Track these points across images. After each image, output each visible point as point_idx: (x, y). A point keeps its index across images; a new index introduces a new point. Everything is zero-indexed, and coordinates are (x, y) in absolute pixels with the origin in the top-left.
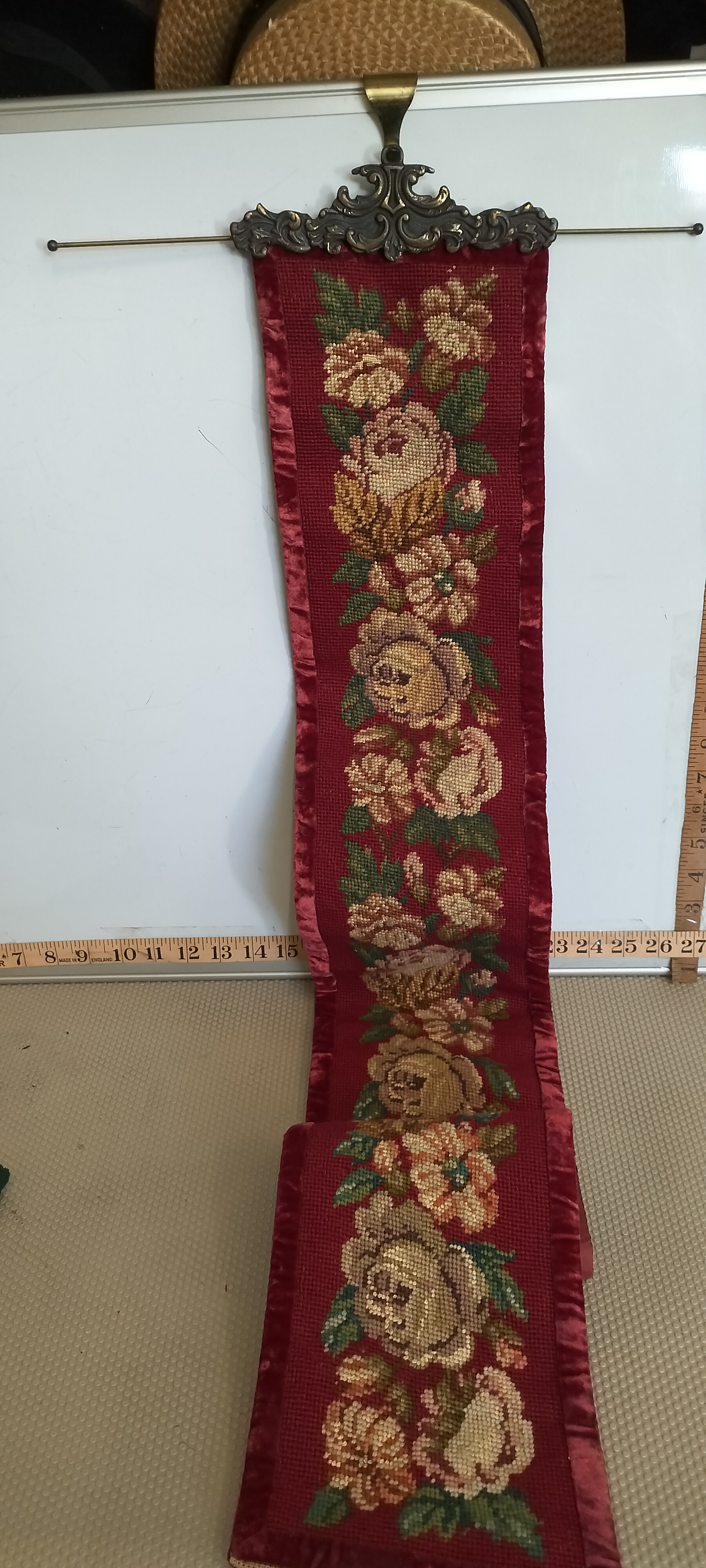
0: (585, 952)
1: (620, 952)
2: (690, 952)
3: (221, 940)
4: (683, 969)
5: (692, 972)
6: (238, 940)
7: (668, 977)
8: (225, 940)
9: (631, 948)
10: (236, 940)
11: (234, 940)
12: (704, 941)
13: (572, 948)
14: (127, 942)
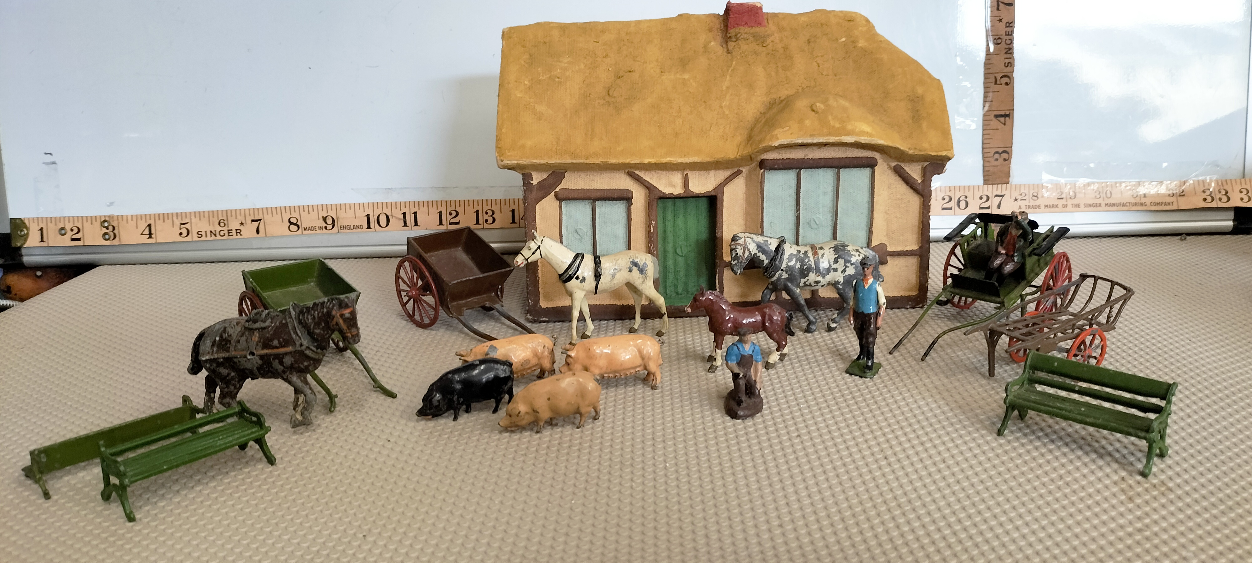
2: (988, 208)
3: (484, 203)
8: (489, 203)
10: (502, 203)
11: (498, 202)
12: (1002, 196)
14: (380, 205)
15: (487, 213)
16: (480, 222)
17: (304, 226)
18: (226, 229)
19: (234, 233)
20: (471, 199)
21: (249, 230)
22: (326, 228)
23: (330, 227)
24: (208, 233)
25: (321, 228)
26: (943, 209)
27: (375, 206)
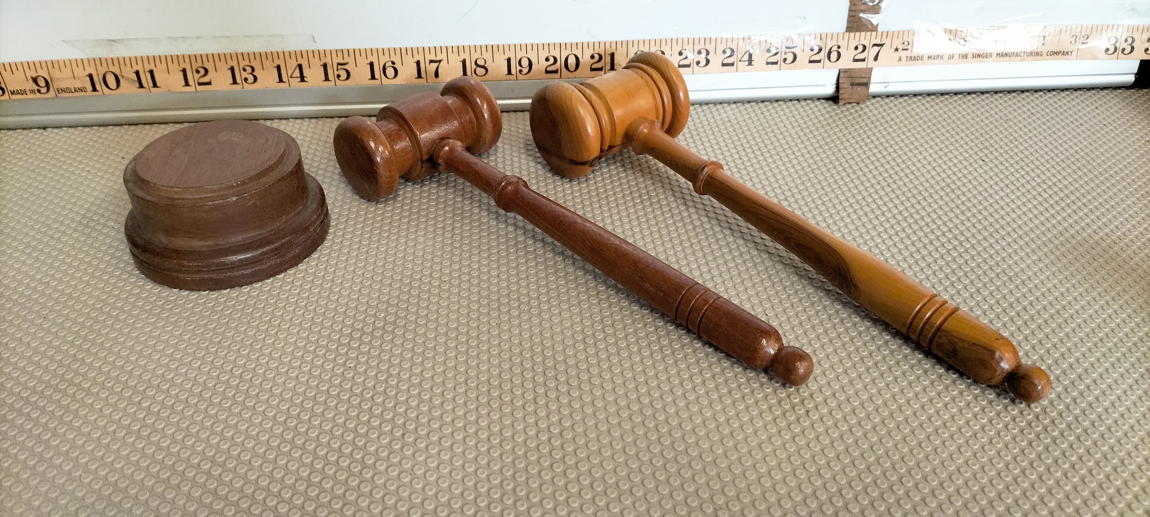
0: (732, 64)
1: (776, 63)
2: (863, 60)
3: (240, 58)
4: (852, 84)
5: (864, 87)
6: (264, 57)
7: (834, 99)
8: (246, 57)
9: (790, 58)
10: (262, 57)
11: (258, 56)
12: (881, 45)
13: (716, 59)
14: (104, 62)
15: (245, 70)
16: (238, 80)
17: (11, 88)
20: (222, 52)
22: (39, 91)
23: (44, 90)
25: (32, 92)
26: (811, 62)
27: (98, 63)
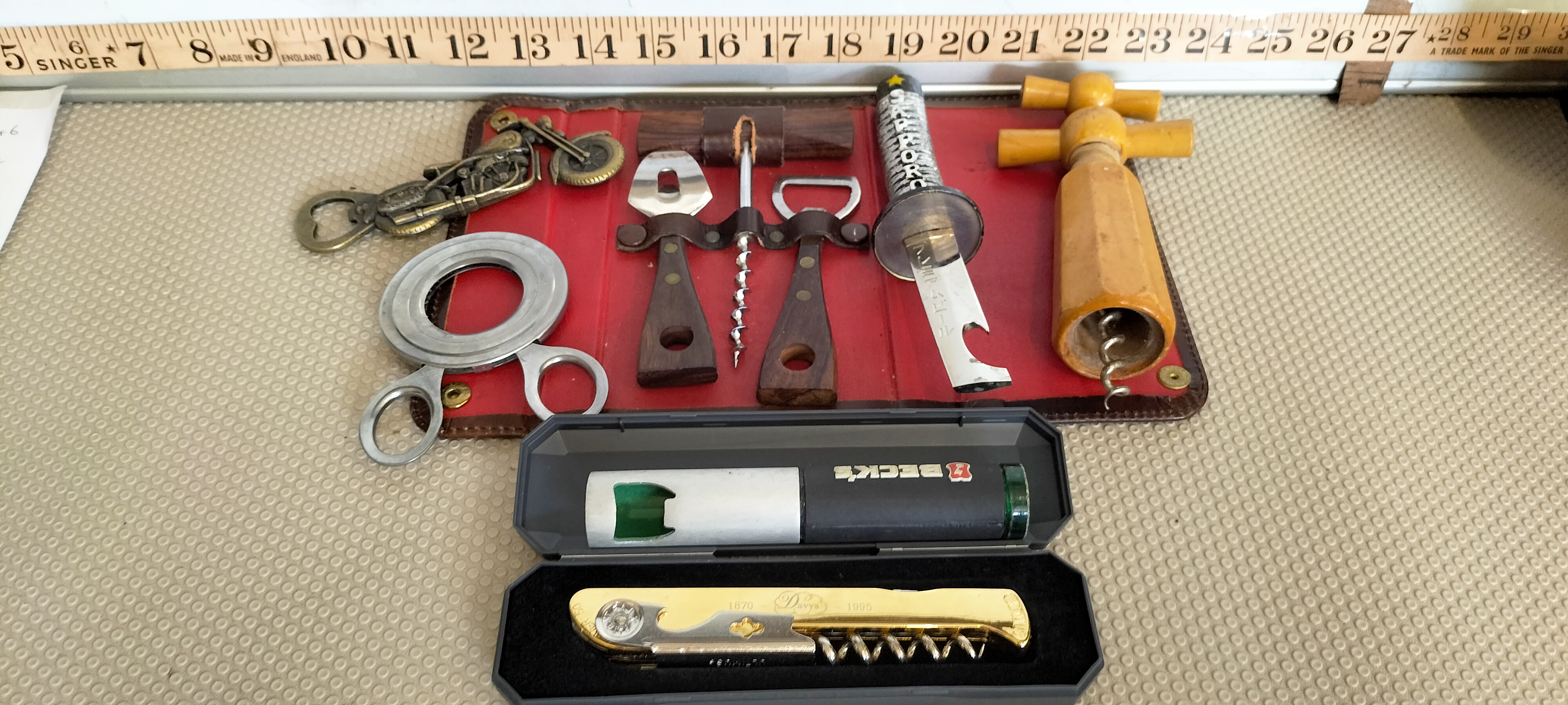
0: (1200, 51)
1: (1262, 51)
2: (1383, 51)
3: (529, 24)
4: (1361, 82)
5: (1377, 86)
6: (561, 24)
7: (1332, 97)
8: (536, 23)
9: (1282, 44)
10: (557, 23)
11: (552, 23)
12: (1412, 33)
13: (1179, 43)
14: (345, 23)
15: (533, 40)
16: (524, 54)
17: (220, 52)
18: (84, 56)
19: (101, 63)
20: (504, 15)
21: (126, 60)
22: (258, 58)
23: (264, 57)
24: (58, 64)
25: (249, 58)
26: (1310, 50)
27: (337, 24)
